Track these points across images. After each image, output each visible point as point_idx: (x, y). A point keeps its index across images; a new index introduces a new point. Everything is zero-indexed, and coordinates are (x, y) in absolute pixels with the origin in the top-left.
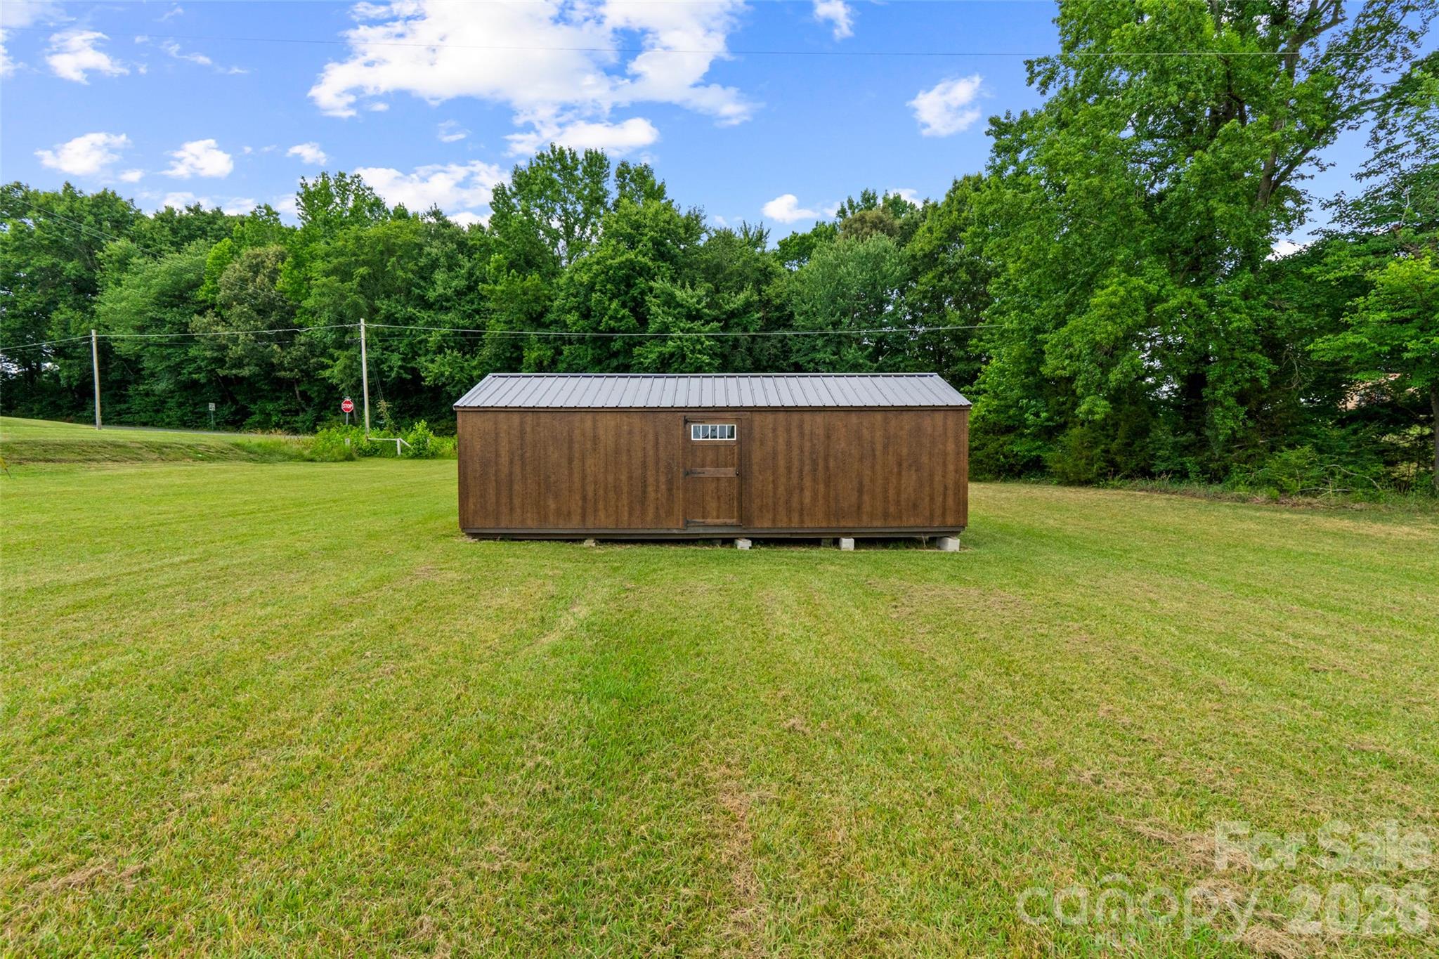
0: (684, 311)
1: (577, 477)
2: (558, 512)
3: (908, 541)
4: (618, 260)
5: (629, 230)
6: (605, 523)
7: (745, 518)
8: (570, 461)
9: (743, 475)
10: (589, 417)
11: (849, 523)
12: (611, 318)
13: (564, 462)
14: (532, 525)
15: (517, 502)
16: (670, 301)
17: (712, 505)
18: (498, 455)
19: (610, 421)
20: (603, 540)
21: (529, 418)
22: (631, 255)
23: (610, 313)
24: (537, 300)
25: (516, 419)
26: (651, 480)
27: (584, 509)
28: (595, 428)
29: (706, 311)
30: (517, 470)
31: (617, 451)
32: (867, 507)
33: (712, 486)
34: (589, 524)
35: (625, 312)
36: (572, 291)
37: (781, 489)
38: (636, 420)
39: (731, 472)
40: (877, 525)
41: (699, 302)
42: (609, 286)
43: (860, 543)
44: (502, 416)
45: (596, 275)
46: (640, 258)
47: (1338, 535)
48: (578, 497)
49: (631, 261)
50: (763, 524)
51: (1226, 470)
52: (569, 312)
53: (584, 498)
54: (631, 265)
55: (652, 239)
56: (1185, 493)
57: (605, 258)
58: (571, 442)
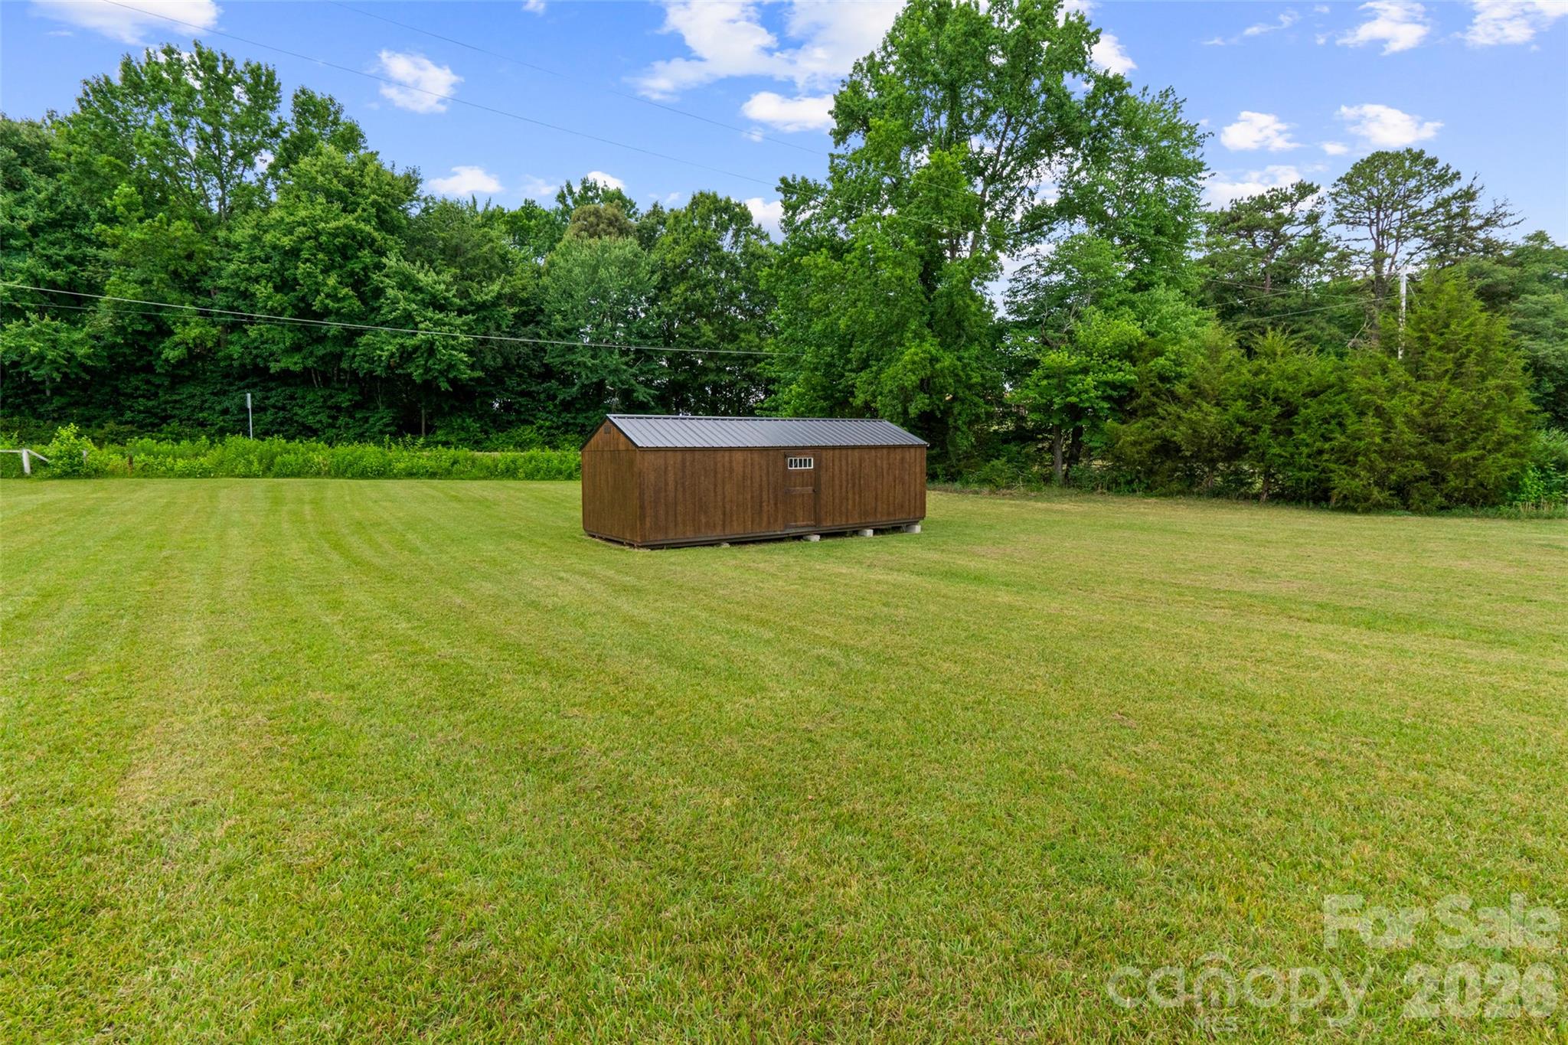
0: (427, 298)
1: (719, 498)
2: (707, 524)
3: (896, 529)
4: (333, 224)
5: (341, 188)
6: (737, 530)
7: (818, 521)
8: (716, 486)
9: (816, 492)
10: (727, 454)
11: (870, 520)
12: (328, 296)
13: (711, 487)
14: (690, 536)
15: (680, 519)
16: (407, 283)
17: (800, 513)
18: (666, 484)
19: (738, 457)
20: (734, 543)
21: (688, 456)
22: (349, 220)
23: (326, 290)
24: (190, 257)
25: (679, 455)
26: (765, 497)
27: (724, 521)
28: (731, 462)
29: (457, 301)
30: (680, 496)
31: (744, 478)
32: (879, 509)
33: (799, 500)
34: (727, 532)
35: (345, 291)
36: (258, 252)
37: (837, 501)
38: (756, 456)
39: (810, 488)
40: (883, 520)
41: (447, 290)
42: (321, 256)
43: (876, 532)
44: (670, 454)
45: (301, 241)
46: (362, 225)
47: (1047, 510)
48: (720, 512)
49: (347, 226)
50: (827, 524)
51: (959, 473)
52: (257, 280)
53: (724, 514)
54: (351, 233)
55: (374, 204)
56: (946, 491)
57: (314, 220)
58: (716, 472)
